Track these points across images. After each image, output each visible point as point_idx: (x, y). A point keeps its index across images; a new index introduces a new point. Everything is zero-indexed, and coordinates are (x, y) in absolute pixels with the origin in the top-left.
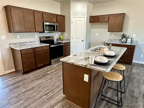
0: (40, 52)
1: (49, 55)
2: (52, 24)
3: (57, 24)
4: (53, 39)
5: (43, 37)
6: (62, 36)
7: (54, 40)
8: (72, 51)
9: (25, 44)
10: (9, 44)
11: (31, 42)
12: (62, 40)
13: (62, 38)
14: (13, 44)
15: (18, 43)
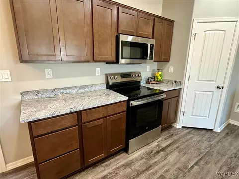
0: (96, 123)
1: (124, 126)
2: (140, 40)
3: (153, 42)
4: (138, 79)
5: (114, 74)
6: (160, 73)
7: (140, 82)
8: (182, 110)
9: (65, 92)
10: (22, 94)
11: (81, 87)
12: (159, 82)
13: (160, 77)
14: (32, 92)
15: (47, 91)
